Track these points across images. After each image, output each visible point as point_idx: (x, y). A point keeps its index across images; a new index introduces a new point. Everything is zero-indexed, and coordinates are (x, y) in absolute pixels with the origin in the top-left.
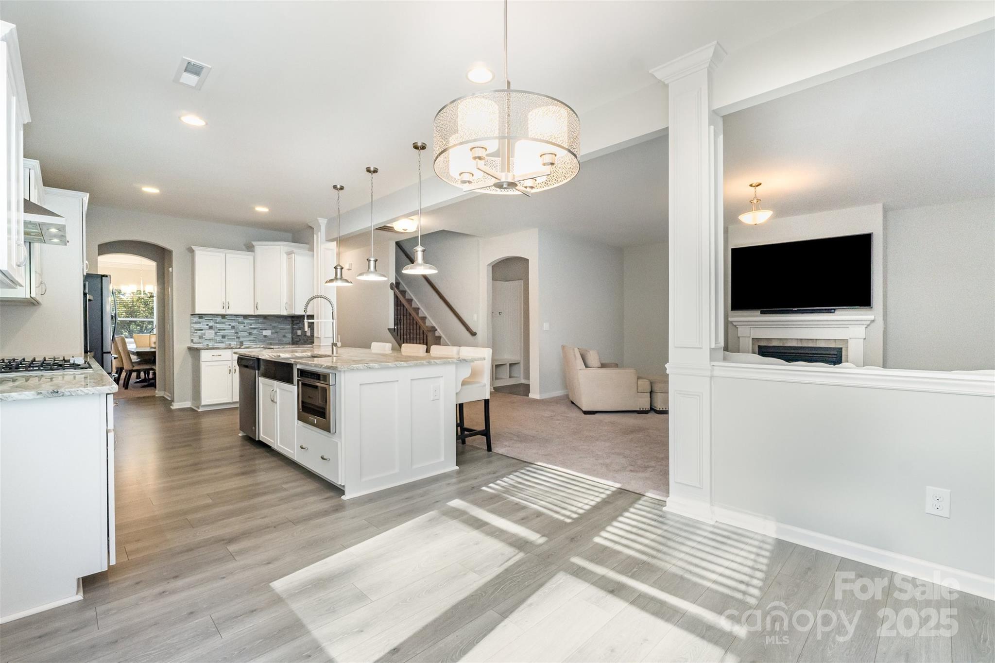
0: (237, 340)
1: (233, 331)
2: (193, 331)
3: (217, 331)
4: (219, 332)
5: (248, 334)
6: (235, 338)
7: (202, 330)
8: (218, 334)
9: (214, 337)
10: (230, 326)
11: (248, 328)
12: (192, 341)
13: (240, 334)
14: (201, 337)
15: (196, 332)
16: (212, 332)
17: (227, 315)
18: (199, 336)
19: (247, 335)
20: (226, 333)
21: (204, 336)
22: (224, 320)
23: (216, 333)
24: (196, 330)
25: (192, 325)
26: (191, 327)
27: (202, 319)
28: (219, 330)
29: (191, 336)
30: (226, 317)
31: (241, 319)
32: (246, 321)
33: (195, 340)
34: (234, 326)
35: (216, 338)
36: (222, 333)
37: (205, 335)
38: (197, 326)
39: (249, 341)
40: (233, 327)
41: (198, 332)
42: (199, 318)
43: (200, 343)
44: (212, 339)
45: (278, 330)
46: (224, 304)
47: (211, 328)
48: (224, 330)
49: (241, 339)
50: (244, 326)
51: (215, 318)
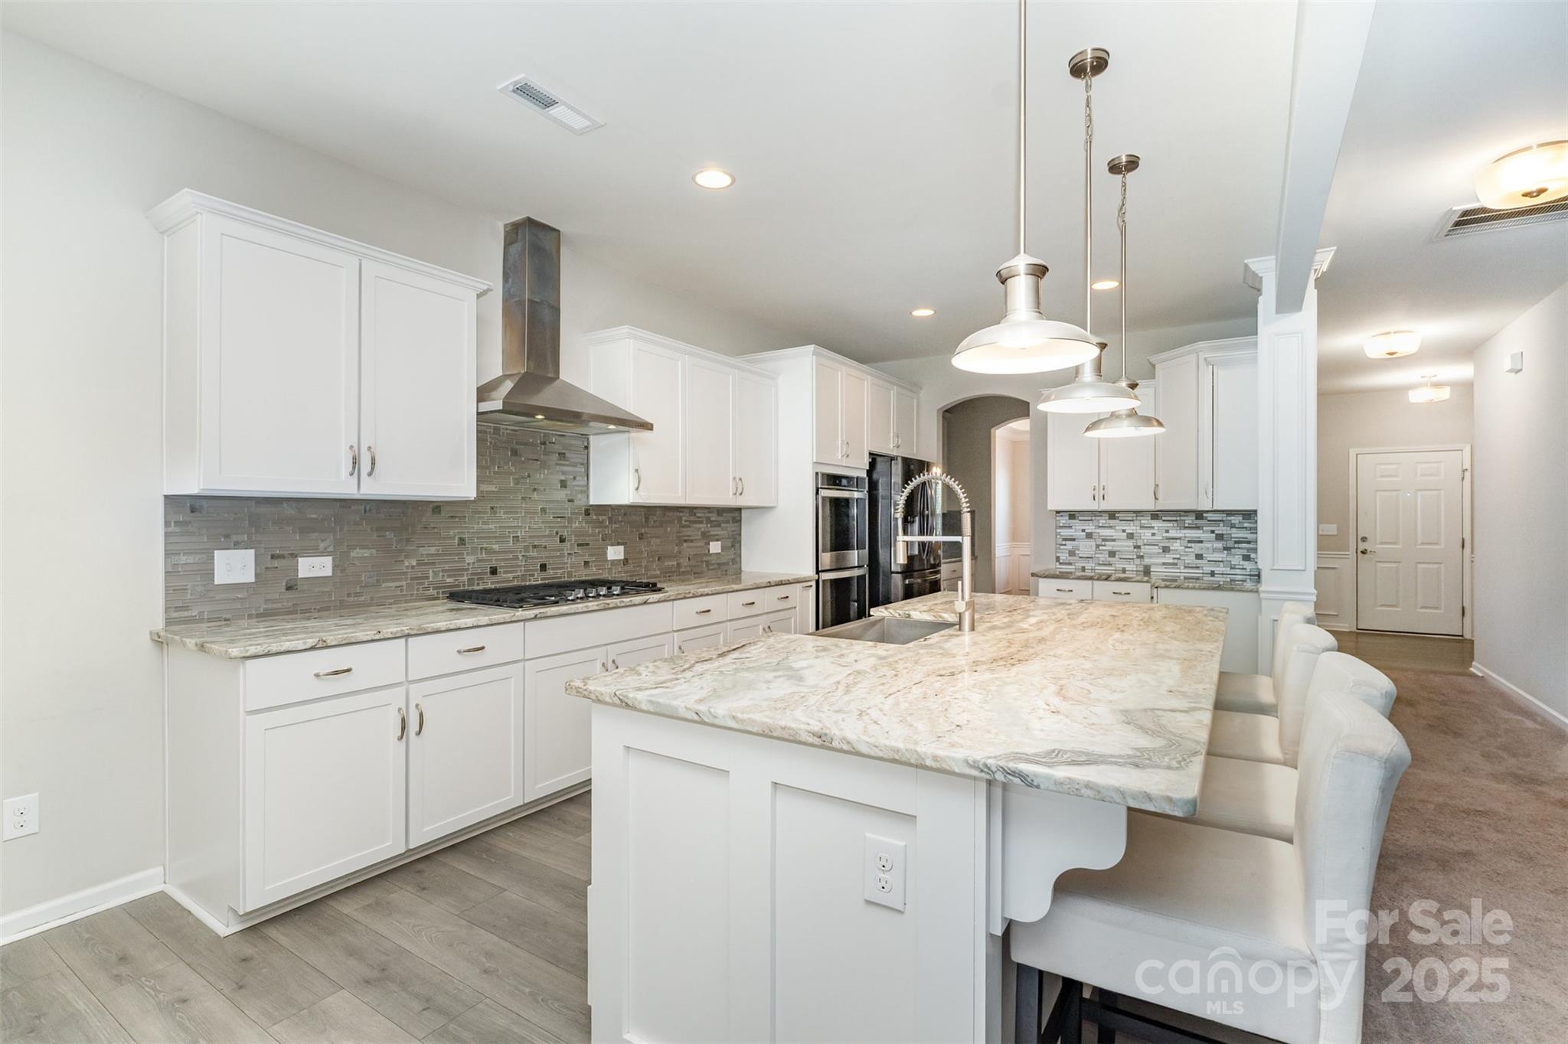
0: (1138, 561)
1: (1130, 543)
2: (1060, 541)
3: (1099, 542)
4: (1105, 545)
5: (1161, 551)
6: (1135, 557)
7: (1074, 540)
8: (1101, 548)
9: (1095, 554)
10: (1125, 534)
11: (1161, 538)
12: (1058, 559)
13: (1144, 550)
14: (1072, 553)
15: (1064, 543)
16: (1092, 543)
17: (1119, 512)
18: (1070, 552)
19: (1159, 553)
20: (1118, 546)
21: (1077, 552)
22: (1112, 522)
23: (1098, 546)
24: (1064, 540)
25: (1058, 531)
26: (1057, 534)
27: (1074, 519)
28: (1104, 540)
29: (1056, 549)
30: (1117, 515)
31: (1146, 521)
32: (1156, 524)
33: (1064, 557)
34: (1132, 534)
35: (1097, 556)
36: (1110, 546)
37: (1079, 550)
38: (1065, 532)
39: (1164, 564)
40: (1131, 536)
41: (1067, 542)
42: (1070, 519)
43: (1070, 564)
44: (1091, 558)
45: (1230, 544)
46: (1094, 489)
47: (1089, 536)
48: (1114, 540)
49: (1147, 561)
50: (1153, 534)
51: (1098, 518)
